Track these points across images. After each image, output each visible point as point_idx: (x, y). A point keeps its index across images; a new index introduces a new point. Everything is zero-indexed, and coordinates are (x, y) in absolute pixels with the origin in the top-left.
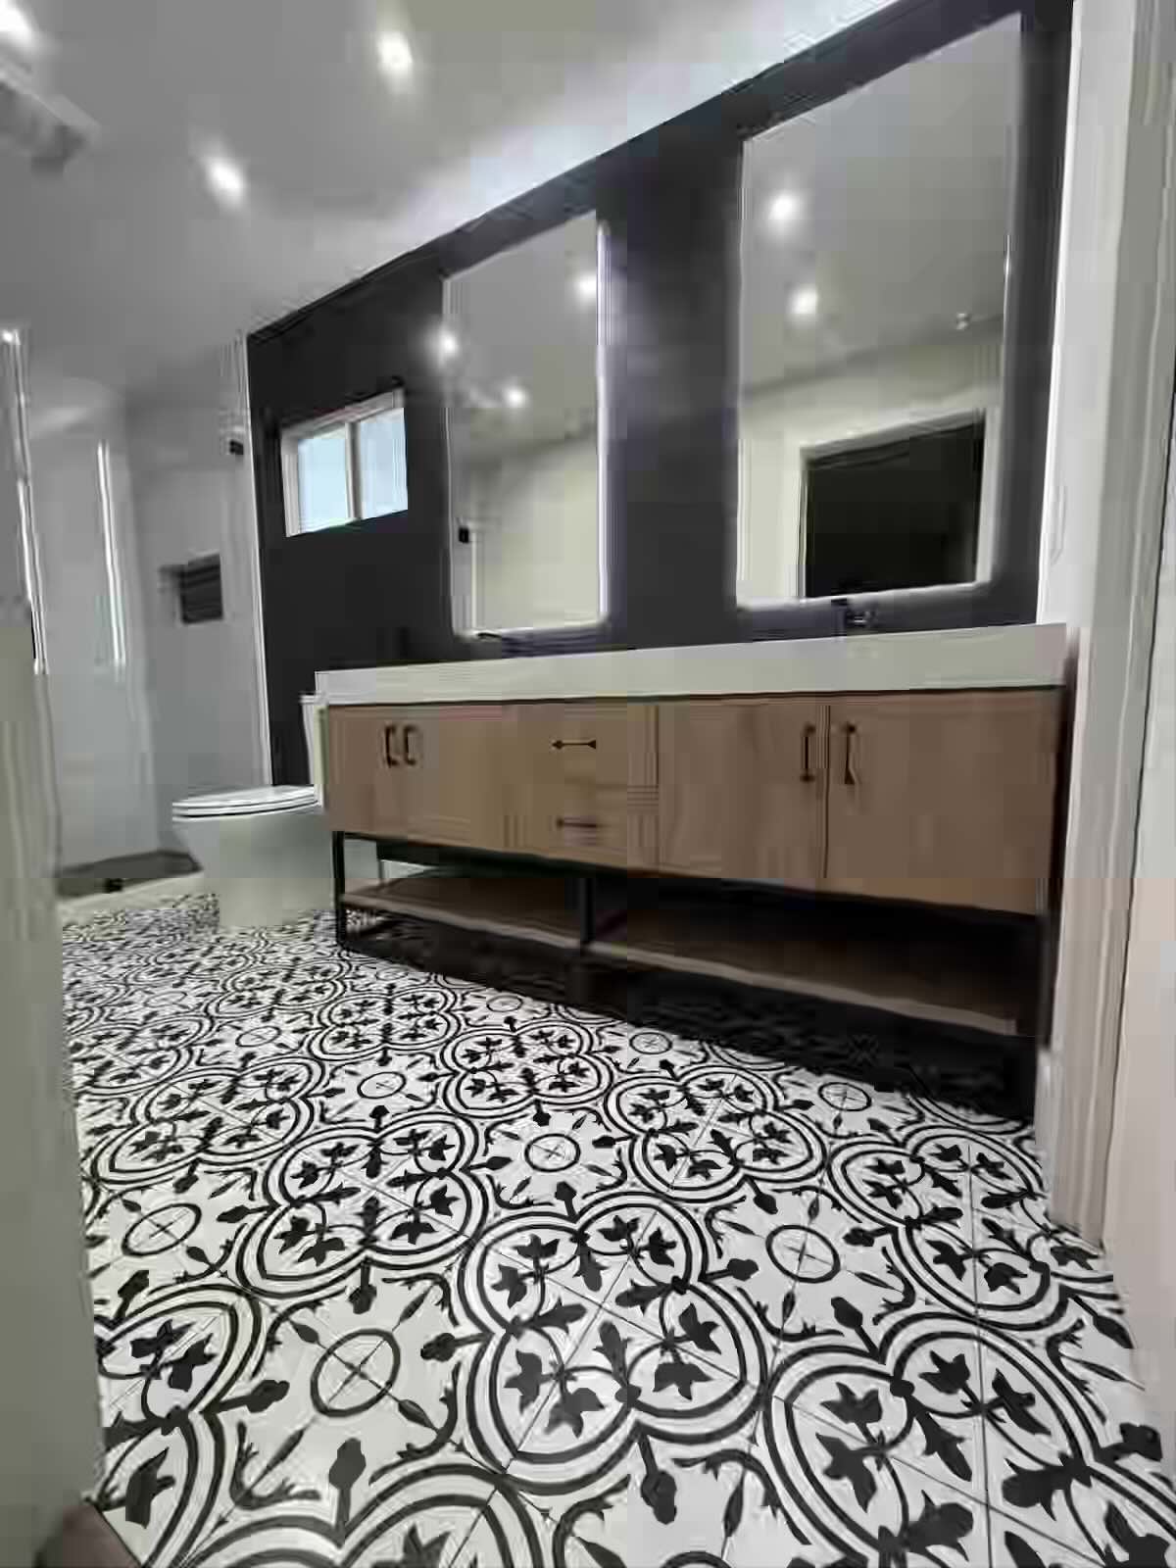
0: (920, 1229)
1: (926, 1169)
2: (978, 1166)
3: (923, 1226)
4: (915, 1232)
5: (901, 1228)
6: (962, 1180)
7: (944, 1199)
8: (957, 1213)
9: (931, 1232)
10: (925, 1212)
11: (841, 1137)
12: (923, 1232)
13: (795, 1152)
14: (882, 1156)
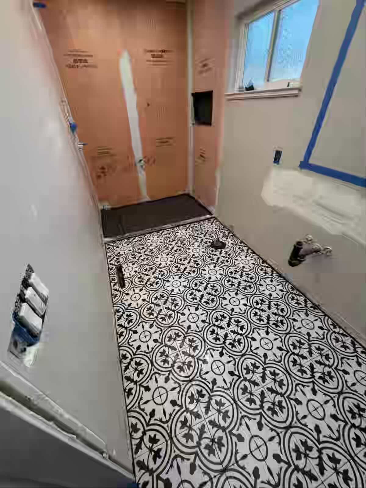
0: (298, 472)
1: (320, 458)
2: (341, 473)
3: (300, 473)
4: (296, 472)
5: (293, 467)
6: (329, 472)
7: (316, 471)
8: (316, 479)
9: (300, 476)
10: (305, 469)
11: (300, 423)
12: (298, 474)
13: (282, 416)
14: (308, 440)
